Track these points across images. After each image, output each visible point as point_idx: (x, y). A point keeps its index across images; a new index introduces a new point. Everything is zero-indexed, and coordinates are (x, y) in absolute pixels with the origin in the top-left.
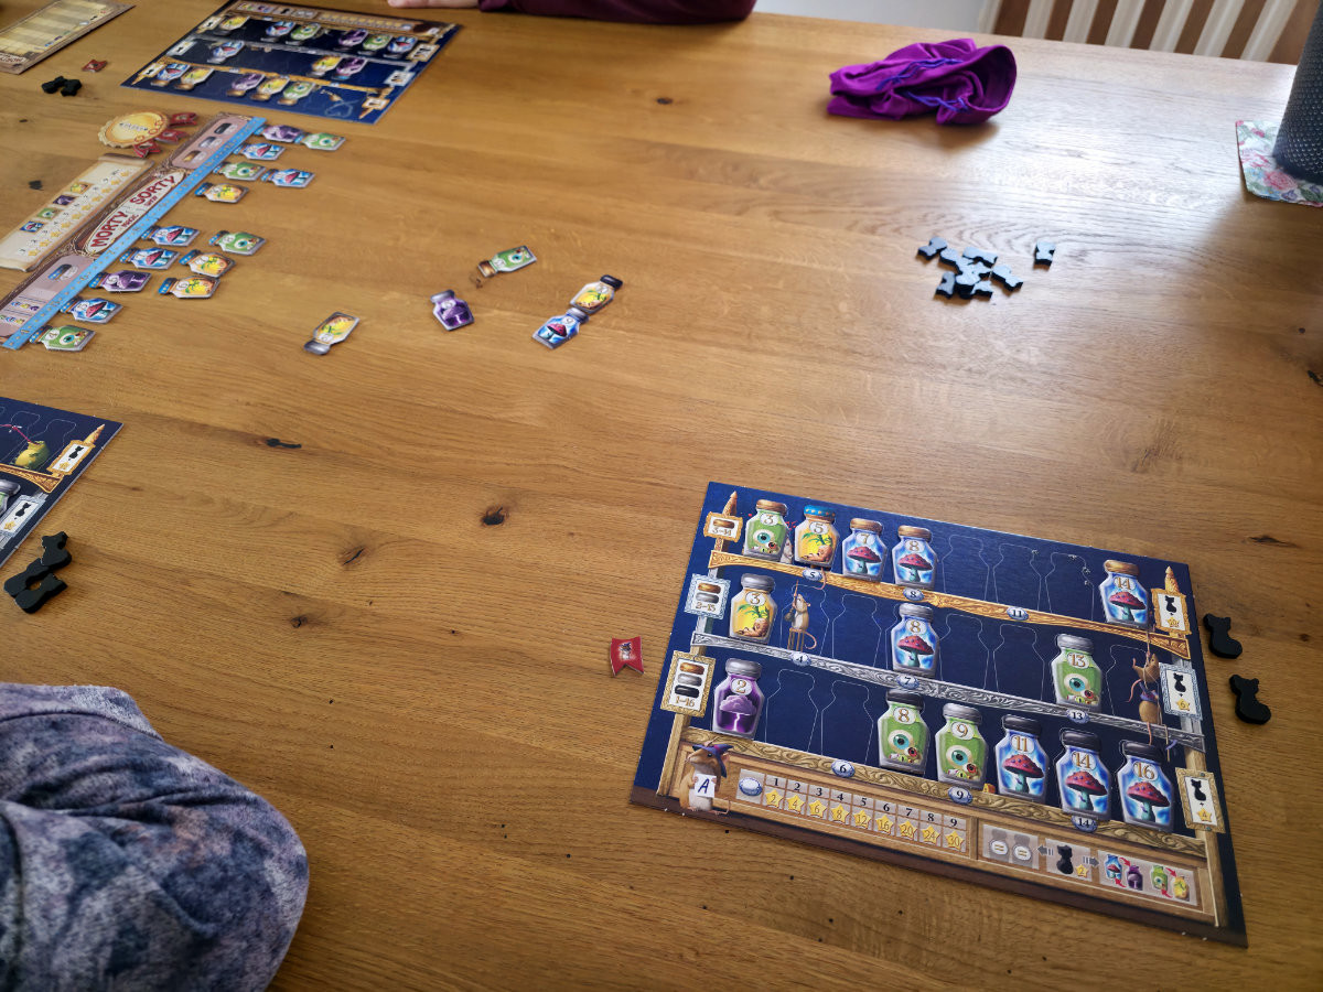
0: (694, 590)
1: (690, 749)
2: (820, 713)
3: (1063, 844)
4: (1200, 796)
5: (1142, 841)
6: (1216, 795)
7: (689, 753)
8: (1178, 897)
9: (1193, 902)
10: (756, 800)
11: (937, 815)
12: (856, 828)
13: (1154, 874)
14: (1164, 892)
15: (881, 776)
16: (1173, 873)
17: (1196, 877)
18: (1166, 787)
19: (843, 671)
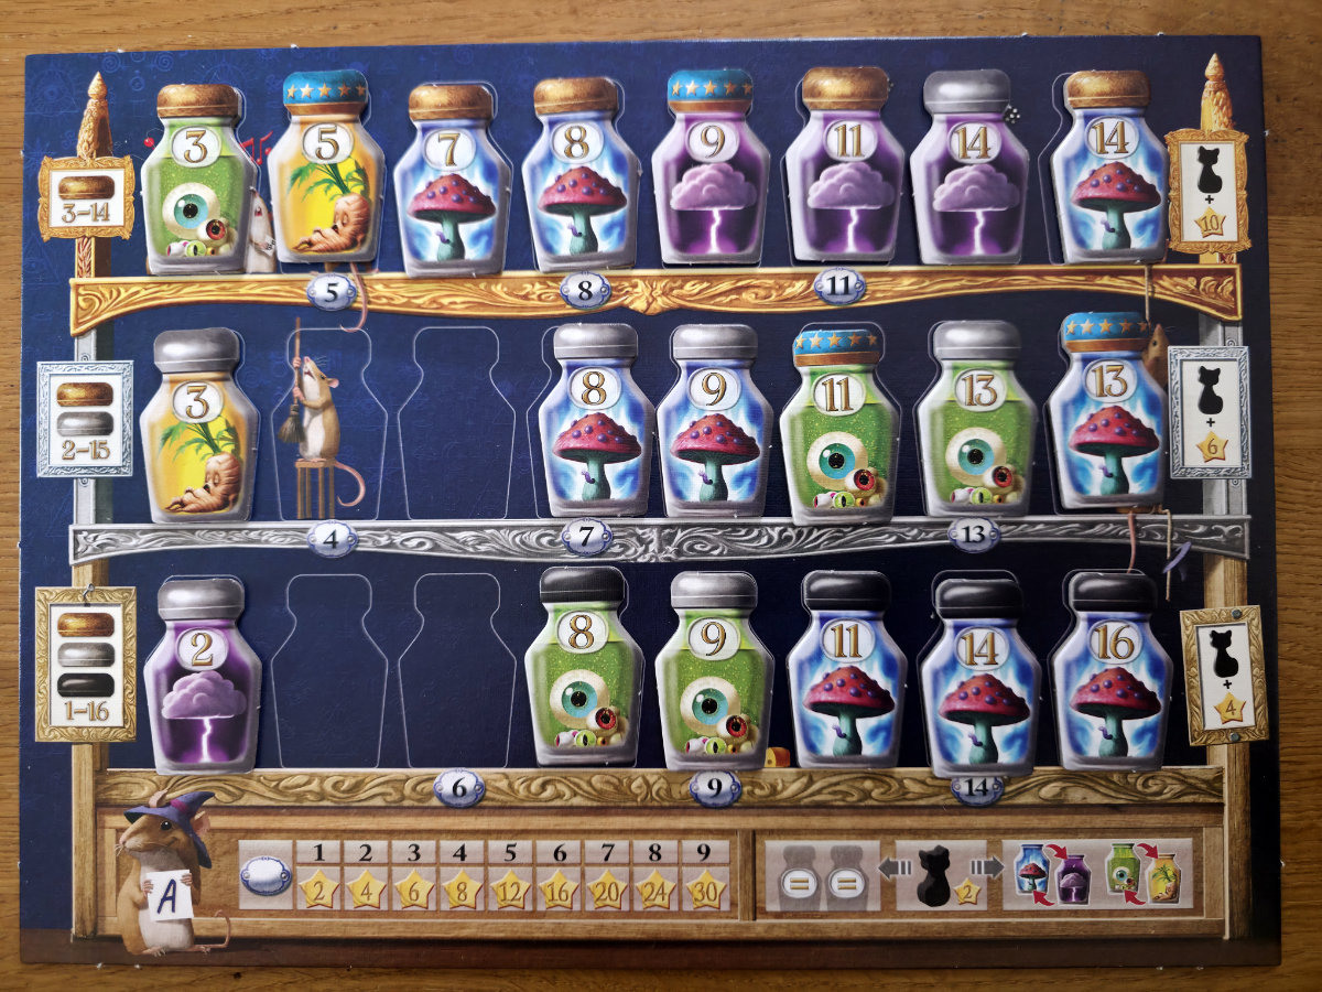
0: (49, 410)
1: (120, 821)
2: (393, 667)
3: (929, 845)
4: (1226, 667)
5: (1095, 799)
6: (1260, 657)
7: (120, 831)
8: (1156, 899)
9: (1186, 902)
10: (282, 903)
11: (668, 846)
12: (499, 914)
13: (1114, 863)
14: (1130, 897)
15: (543, 786)
16: (1152, 852)
17: (1197, 849)
18: (1156, 669)
19: (436, 547)
